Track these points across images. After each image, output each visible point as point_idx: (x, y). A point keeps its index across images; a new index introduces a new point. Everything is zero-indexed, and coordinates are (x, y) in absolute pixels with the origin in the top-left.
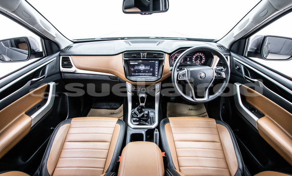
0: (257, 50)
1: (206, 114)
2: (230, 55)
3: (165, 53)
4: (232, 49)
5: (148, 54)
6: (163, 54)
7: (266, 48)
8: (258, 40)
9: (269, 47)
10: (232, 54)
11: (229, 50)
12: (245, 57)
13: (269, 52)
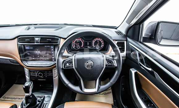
0: (152, 35)
1: (111, 91)
2: (127, 40)
3: (61, 38)
4: (128, 34)
5: (42, 38)
6: (58, 39)
7: (160, 34)
8: (152, 26)
9: (162, 34)
10: (129, 39)
11: (126, 36)
12: (140, 42)
13: (162, 38)
